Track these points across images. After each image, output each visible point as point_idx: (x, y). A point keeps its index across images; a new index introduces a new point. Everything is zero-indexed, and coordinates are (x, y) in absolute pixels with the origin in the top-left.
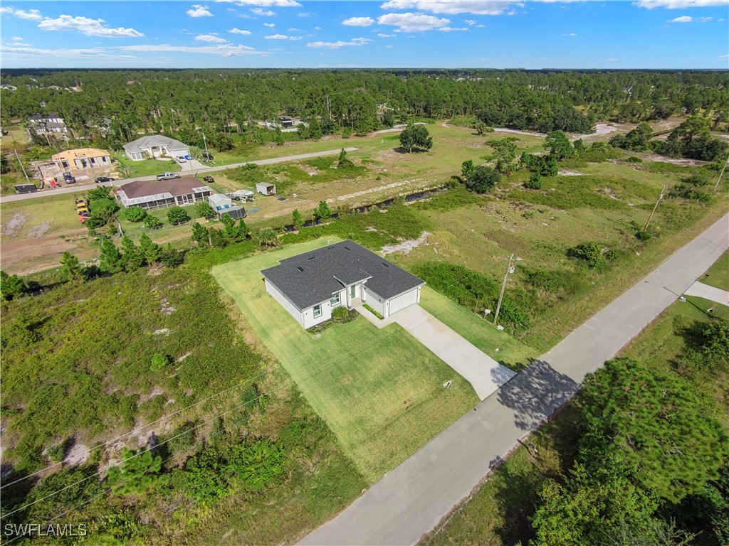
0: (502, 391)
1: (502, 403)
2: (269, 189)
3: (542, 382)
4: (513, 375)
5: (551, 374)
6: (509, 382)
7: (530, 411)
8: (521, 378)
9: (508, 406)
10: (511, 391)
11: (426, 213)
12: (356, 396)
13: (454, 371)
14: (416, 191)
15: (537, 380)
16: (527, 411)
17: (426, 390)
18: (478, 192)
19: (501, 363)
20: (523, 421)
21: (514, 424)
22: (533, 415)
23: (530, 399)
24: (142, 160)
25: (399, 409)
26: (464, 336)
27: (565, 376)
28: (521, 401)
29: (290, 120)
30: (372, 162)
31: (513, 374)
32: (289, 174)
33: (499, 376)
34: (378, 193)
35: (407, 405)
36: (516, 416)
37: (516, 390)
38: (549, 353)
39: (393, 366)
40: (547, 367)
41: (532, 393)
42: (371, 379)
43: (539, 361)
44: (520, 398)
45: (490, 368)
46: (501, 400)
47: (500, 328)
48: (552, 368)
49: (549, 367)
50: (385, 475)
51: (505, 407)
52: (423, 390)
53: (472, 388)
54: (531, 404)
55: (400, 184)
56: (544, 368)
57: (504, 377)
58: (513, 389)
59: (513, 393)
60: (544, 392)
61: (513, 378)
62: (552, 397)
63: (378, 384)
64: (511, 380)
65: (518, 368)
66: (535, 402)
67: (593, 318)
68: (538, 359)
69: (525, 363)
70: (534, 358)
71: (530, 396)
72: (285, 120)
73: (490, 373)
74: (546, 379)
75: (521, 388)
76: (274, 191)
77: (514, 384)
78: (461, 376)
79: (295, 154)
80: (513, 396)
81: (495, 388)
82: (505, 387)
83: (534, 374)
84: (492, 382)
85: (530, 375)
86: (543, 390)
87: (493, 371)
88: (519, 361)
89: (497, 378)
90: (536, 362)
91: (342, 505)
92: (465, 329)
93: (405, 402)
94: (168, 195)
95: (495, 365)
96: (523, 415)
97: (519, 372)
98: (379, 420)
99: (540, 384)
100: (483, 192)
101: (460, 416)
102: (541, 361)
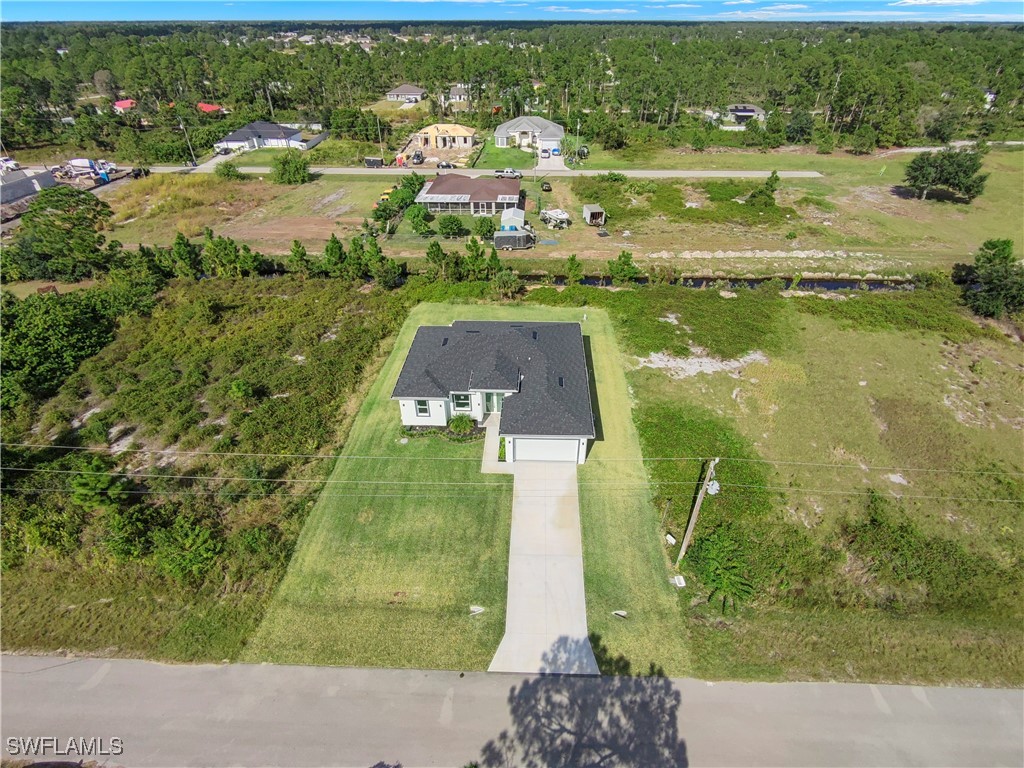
0: (537, 682)
1: (511, 699)
2: (594, 216)
3: (623, 721)
4: (588, 671)
5: (659, 722)
6: (569, 676)
7: (536, 747)
8: (599, 686)
9: (514, 711)
10: (552, 693)
11: (807, 319)
12: (352, 545)
13: (504, 598)
14: (845, 275)
15: (617, 711)
16: (531, 743)
17: (440, 597)
18: (976, 311)
19: (594, 639)
20: (504, 750)
21: (484, 743)
22: (530, 758)
23: (563, 729)
24: (505, 147)
25: (380, 597)
26: (587, 556)
27: (683, 746)
28: (543, 720)
29: (753, 111)
30: (818, 203)
31: (592, 668)
32: (654, 198)
33: (563, 656)
34: (760, 261)
35: (396, 599)
36: (503, 736)
37: (562, 698)
38: (710, 684)
39: (434, 534)
40: (669, 702)
41: (579, 725)
42: (391, 534)
43: (668, 684)
44: (548, 716)
45: (564, 632)
46: (517, 692)
47: (680, 581)
48: (679, 714)
49: (674, 709)
50: (264, 663)
51: (508, 708)
52: (436, 594)
53: (497, 642)
54: (553, 739)
55: (821, 255)
56: (661, 702)
57: (569, 663)
58: (558, 691)
59: (548, 700)
60: (603, 741)
61: (582, 676)
62: (603, 759)
63: (391, 547)
64: (575, 676)
65: (614, 666)
66: (563, 742)
67: (919, 691)
68: (671, 678)
69: (638, 668)
70: (666, 672)
71: (569, 726)
72: (745, 110)
73: (555, 638)
74: (638, 725)
75: (572, 701)
76: (601, 221)
77: (571, 687)
78: (505, 612)
79: (705, 168)
80: (543, 703)
81: (533, 667)
82: (551, 680)
83: (627, 698)
84: (540, 657)
85: (619, 694)
86: (604, 735)
87: (563, 641)
88: (631, 658)
89: (555, 656)
90: (661, 682)
91: (194, 658)
92: (604, 545)
93: (396, 594)
94: (465, 198)
95: (580, 632)
96: (516, 743)
97: (607, 675)
98: (344, 593)
99: (614, 722)
100: (990, 315)
101: (433, 665)
102: (674, 687)
